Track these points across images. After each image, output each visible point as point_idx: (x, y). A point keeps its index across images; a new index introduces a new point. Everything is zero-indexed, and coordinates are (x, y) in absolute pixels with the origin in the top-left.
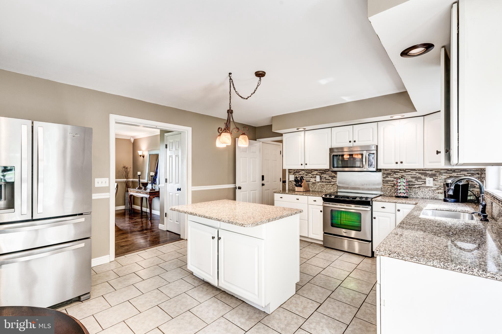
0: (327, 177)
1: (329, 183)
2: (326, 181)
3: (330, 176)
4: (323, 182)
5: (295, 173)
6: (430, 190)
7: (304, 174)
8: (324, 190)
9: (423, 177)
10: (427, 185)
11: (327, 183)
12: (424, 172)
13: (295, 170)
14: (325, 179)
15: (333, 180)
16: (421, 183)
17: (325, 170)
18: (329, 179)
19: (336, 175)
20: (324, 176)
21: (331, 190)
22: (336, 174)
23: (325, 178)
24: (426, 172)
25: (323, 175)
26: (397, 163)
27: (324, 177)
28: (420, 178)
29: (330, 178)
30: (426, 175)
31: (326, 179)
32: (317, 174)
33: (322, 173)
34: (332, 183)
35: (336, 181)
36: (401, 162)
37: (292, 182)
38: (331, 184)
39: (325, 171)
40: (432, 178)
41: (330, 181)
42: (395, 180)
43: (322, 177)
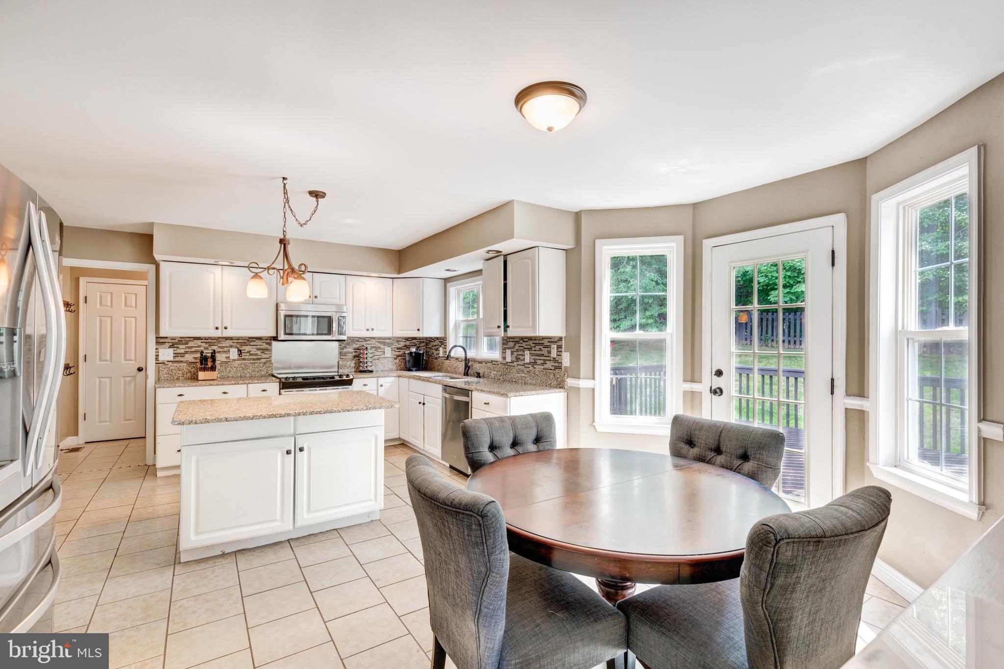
0: (253, 351)
1: (256, 361)
2: (250, 357)
3: (258, 349)
4: (244, 359)
5: (175, 346)
6: (389, 361)
7: (199, 346)
8: (248, 374)
9: (382, 346)
10: (386, 355)
11: (254, 362)
12: (383, 340)
13: (175, 339)
14: (248, 354)
15: (264, 356)
16: (380, 353)
17: (250, 338)
18: (256, 355)
19: (269, 347)
20: (247, 348)
21: (262, 372)
22: (270, 344)
23: (249, 352)
24: (385, 340)
25: (244, 348)
26: (368, 330)
27: (246, 351)
28: (379, 348)
29: (259, 352)
30: (384, 344)
31: (251, 355)
32: (231, 347)
33: (245, 344)
34: (264, 361)
35: (271, 357)
36: (373, 329)
37: (166, 363)
38: (261, 361)
39: (248, 341)
40: (390, 348)
41: (259, 357)
42: (355, 351)
43: (242, 351)
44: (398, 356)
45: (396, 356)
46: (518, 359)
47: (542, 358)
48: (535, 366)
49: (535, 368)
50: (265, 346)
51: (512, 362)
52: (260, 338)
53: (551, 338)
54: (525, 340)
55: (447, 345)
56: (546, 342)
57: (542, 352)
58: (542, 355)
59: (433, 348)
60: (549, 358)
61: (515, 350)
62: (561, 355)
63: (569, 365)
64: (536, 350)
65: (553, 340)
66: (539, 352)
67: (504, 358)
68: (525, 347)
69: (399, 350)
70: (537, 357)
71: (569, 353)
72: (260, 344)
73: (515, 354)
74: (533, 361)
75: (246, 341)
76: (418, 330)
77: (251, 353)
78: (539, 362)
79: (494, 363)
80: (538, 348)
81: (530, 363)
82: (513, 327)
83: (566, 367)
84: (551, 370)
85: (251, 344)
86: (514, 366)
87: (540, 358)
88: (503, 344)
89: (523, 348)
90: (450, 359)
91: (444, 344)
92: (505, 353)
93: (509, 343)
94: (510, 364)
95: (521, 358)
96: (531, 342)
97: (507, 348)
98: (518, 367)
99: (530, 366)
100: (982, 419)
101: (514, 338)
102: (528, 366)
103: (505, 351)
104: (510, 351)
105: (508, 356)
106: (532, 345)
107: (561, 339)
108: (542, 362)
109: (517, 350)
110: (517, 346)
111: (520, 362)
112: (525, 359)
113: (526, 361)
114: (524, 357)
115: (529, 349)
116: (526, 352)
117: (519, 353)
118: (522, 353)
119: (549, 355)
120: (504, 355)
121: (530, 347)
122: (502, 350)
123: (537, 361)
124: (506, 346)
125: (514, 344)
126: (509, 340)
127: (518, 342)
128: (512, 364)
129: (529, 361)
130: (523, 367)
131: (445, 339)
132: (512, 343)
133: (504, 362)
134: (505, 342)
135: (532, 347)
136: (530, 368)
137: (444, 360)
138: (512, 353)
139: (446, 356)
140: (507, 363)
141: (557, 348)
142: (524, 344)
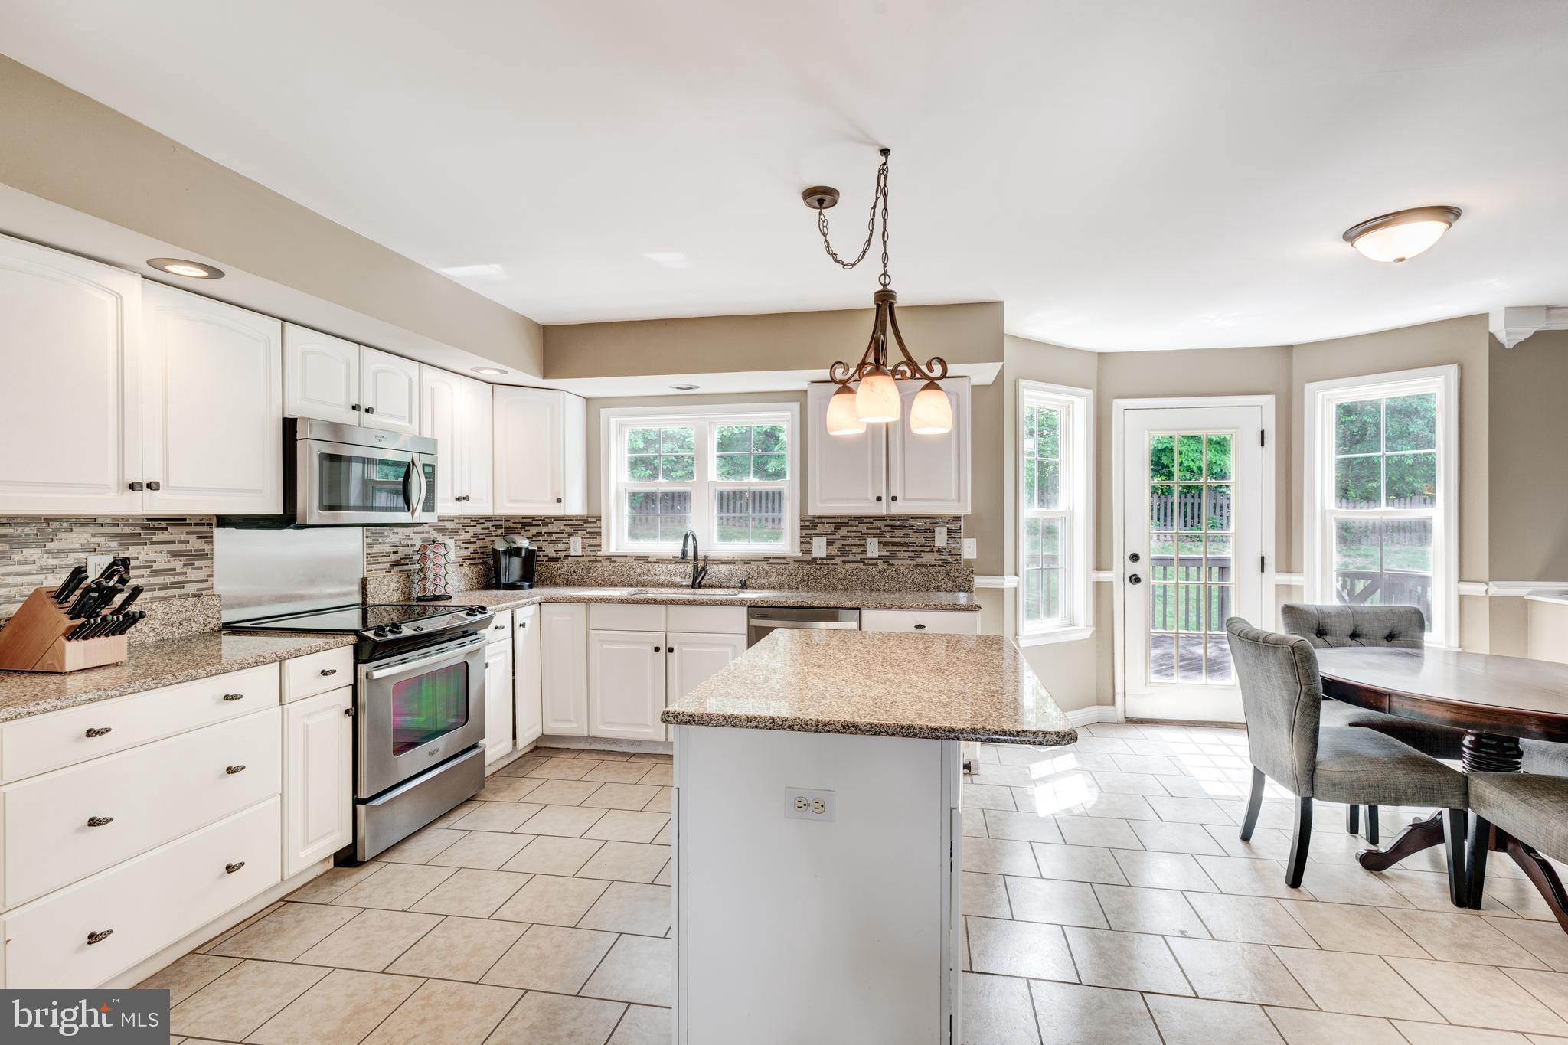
1: (171, 592)
2: (153, 580)
3: (175, 555)
8: (152, 634)
11: (162, 593)
15: (193, 575)
17: (149, 519)
18: (172, 571)
19: (206, 547)
20: (144, 553)
21: (193, 624)
22: (208, 538)
23: (148, 565)
27: (139, 563)
29: (177, 565)
31: (155, 573)
33: (134, 539)
34: (189, 589)
35: (212, 576)
38: (183, 591)
39: (146, 528)
40: (453, 540)
41: (177, 578)
42: (395, 549)
43: (133, 563)
44: (465, 559)
45: (460, 560)
46: (843, 552)
47: (911, 549)
48: (891, 562)
49: (893, 565)
50: (196, 544)
51: (830, 557)
52: (179, 521)
53: (934, 518)
54: (865, 520)
55: (604, 531)
56: (920, 524)
57: (909, 540)
58: (912, 544)
59: (540, 538)
60: (928, 549)
61: (837, 536)
62: (958, 543)
63: (975, 557)
64: (895, 537)
65: (940, 521)
66: (903, 540)
67: (809, 552)
68: (864, 532)
69: (466, 545)
70: (895, 548)
71: (975, 540)
72: (184, 537)
73: (838, 544)
74: (888, 554)
75: (138, 530)
76: (559, 501)
77: (155, 567)
78: (900, 555)
79: (771, 561)
80: (899, 533)
81: (880, 558)
82: (905, 499)
83: (968, 562)
84: (935, 565)
85: (155, 539)
86: (836, 564)
87: (905, 548)
88: (802, 528)
89: (859, 534)
90: (613, 559)
91: (589, 530)
92: (809, 543)
93: (820, 526)
94: (825, 561)
95: (855, 549)
96: (882, 525)
97: (814, 534)
98: (848, 566)
99: (879, 562)
100: (1460, 580)
101: (835, 517)
102: (874, 562)
103: (808, 539)
104: (824, 539)
105: (819, 548)
106: (883, 528)
107: (957, 519)
108: (912, 554)
109: (844, 538)
110: (843, 531)
111: (851, 558)
112: (864, 552)
113: (869, 554)
114: (862, 548)
115: (875, 535)
116: (869, 540)
117: (850, 542)
118: (857, 541)
119: (931, 544)
120: (806, 546)
121: (878, 531)
122: (801, 537)
123: (898, 554)
124: (813, 532)
125: (832, 527)
126: (817, 520)
127: (845, 524)
128: (829, 562)
129: (876, 554)
130: (861, 565)
131: (594, 520)
132: (826, 526)
133: (808, 558)
134: (807, 524)
135: (885, 531)
136: (881, 565)
137: (589, 561)
138: (830, 543)
139: (599, 553)
140: (817, 558)
141: (949, 531)
142: (863, 528)
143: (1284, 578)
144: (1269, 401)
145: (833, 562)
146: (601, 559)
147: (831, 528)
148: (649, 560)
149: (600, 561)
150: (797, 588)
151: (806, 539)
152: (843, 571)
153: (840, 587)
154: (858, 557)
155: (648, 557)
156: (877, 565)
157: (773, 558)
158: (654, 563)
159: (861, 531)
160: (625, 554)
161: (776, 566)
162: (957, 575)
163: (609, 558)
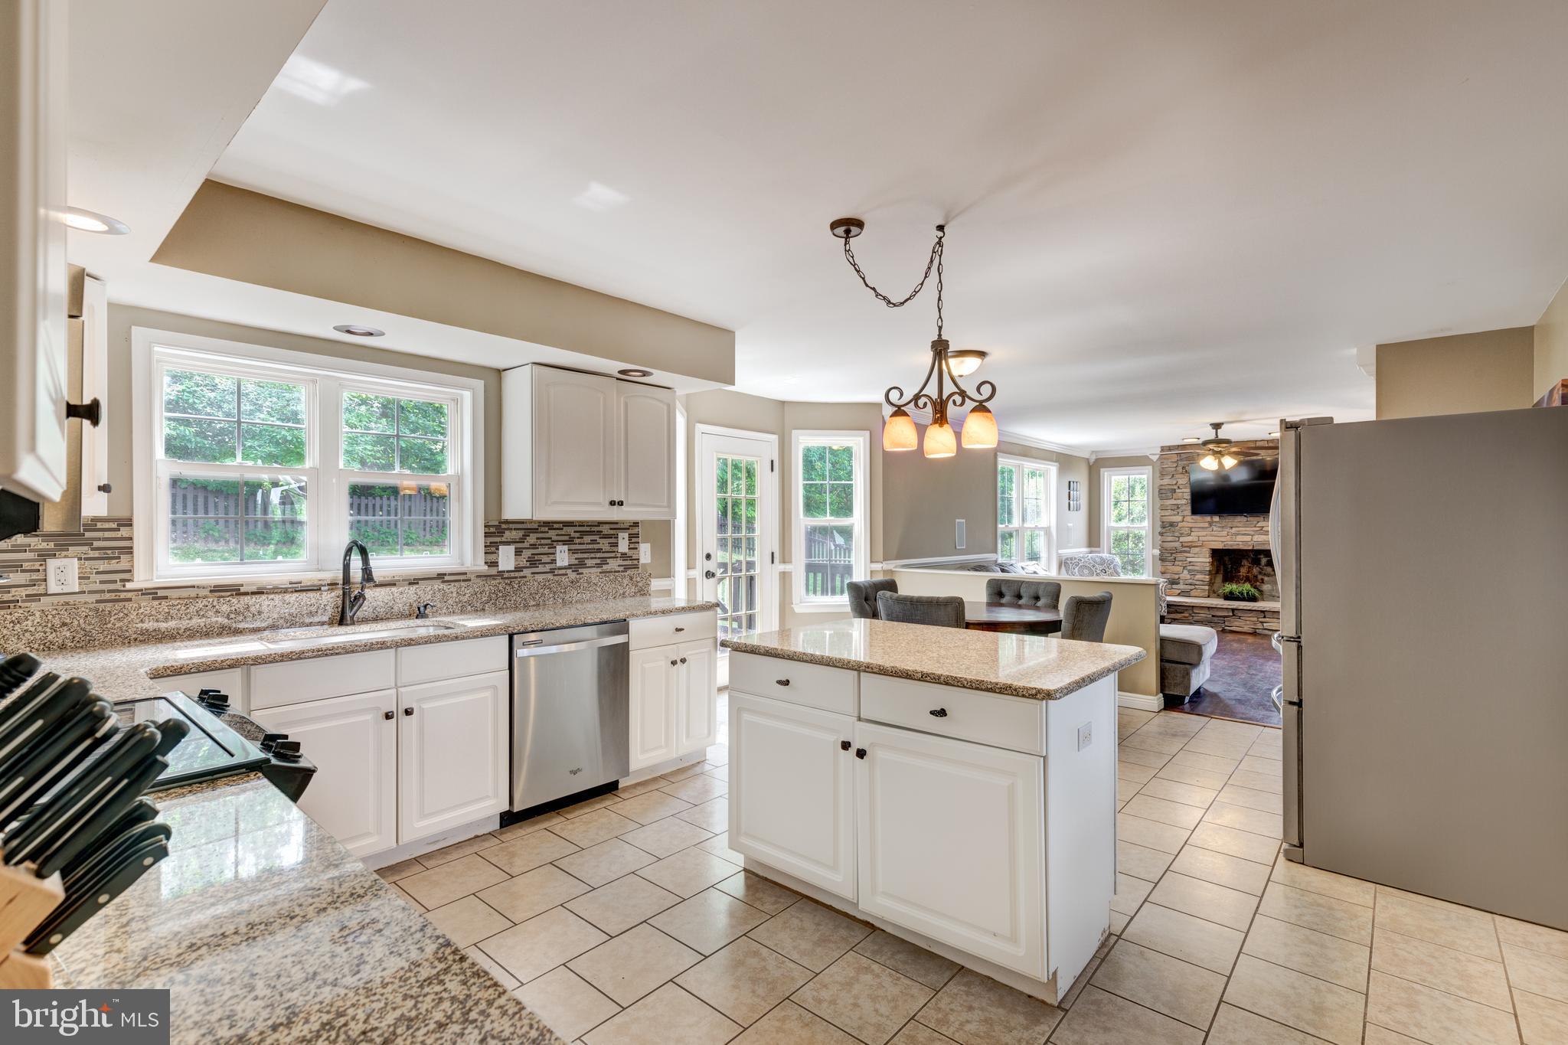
46: (533, 562)
47: (598, 555)
48: (580, 571)
49: (582, 573)
51: (518, 569)
53: (618, 523)
54: (556, 526)
55: (137, 545)
56: (606, 530)
57: (596, 546)
58: (599, 550)
60: (613, 555)
61: (526, 545)
62: (636, 548)
64: (583, 544)
65: (622, 526)
66: (591, 546)
67: (493, 564)
68: (555, 538)
70: (585, 555)
71: (649, 544)
73: (527, 553)
74: (576, 562)
78: (589, 562)
79: (447, 578)
80: (587, 539)
81: (570, 567)
82: (630, 504)
83: (646, 567)
84: (619, 572)
86: (525, 577)
87: (593, 555)
88: (487, 535)
89: (549, 541)
90: (161, 593)
91: (96, 544)
92: (495, 553)
93: (507, 533)
94: (512, 574)
95: (545, 559)
96: (570, 530)
97: (500, 542)
98: (540, 578)
99: (569, 571)
100: (871, 562)
101: (523, 523)
102: (563, 571)
103: (493, 549)
104: (511, 549)
105: (507, 559)
106: (573, 535)
107: (636, 524)
108: (598, 561)
109: (533, 546)
110: (532, 539)
111: (541, 568)
112: (554, 561)
113: (559, 564)
114: (552, 557)
115: (564, 543)
116: (559, 548)
117: (541, 550)
118: (546, 550)
119: (614, 549)
120: (492, 557)
121: (567, 538)
122: (485, 546)
123: (586, 561)
124: (498, 539)
125: (521, 534)
126: (504, 526)
127: (535, 531)
128: (517, 574)
129: (566, 564)
130: (550, 576)
131: (114, 526)
132: (514, 533)
133: (493, 571)
134: (492, 530)
135: (574, 538)
136: (572, 576)
137: (98, 602)
138: (518, 552)
139: (129, 586)
140: (504, 572)
141: (631, 536)
142: (552, 534)
143: (782, 567)
144: (774, 438)
145: (522, 574)
146: (129, 595)
147: (519, 534)
148: (243, 589)
149: (130, 600)
150: (483, 610)
151: (491, 548)
152: (536, 583)
153: (532, 603)
154: (548, 568)
155: (242, 585)
156: (567, 574)
157: (450, 574)
158: (253, 593)
159: (551, 538)
160: (189, 584)
161: (457, 584)
162: (638, 579)
163: (154, 594)
